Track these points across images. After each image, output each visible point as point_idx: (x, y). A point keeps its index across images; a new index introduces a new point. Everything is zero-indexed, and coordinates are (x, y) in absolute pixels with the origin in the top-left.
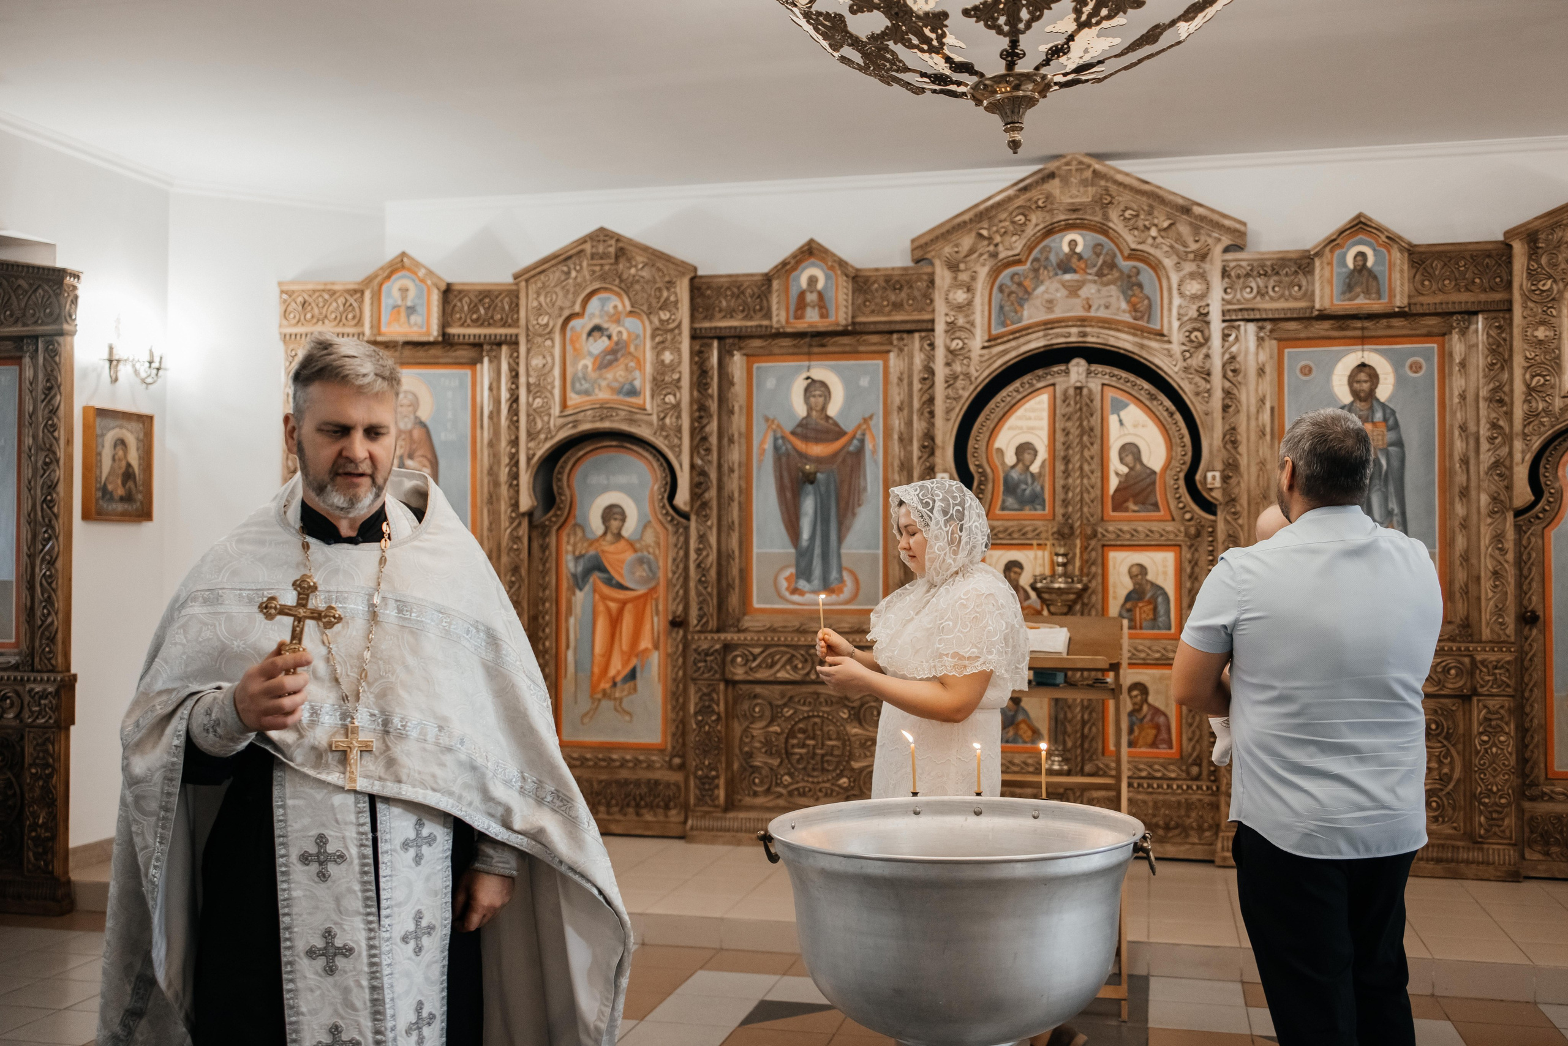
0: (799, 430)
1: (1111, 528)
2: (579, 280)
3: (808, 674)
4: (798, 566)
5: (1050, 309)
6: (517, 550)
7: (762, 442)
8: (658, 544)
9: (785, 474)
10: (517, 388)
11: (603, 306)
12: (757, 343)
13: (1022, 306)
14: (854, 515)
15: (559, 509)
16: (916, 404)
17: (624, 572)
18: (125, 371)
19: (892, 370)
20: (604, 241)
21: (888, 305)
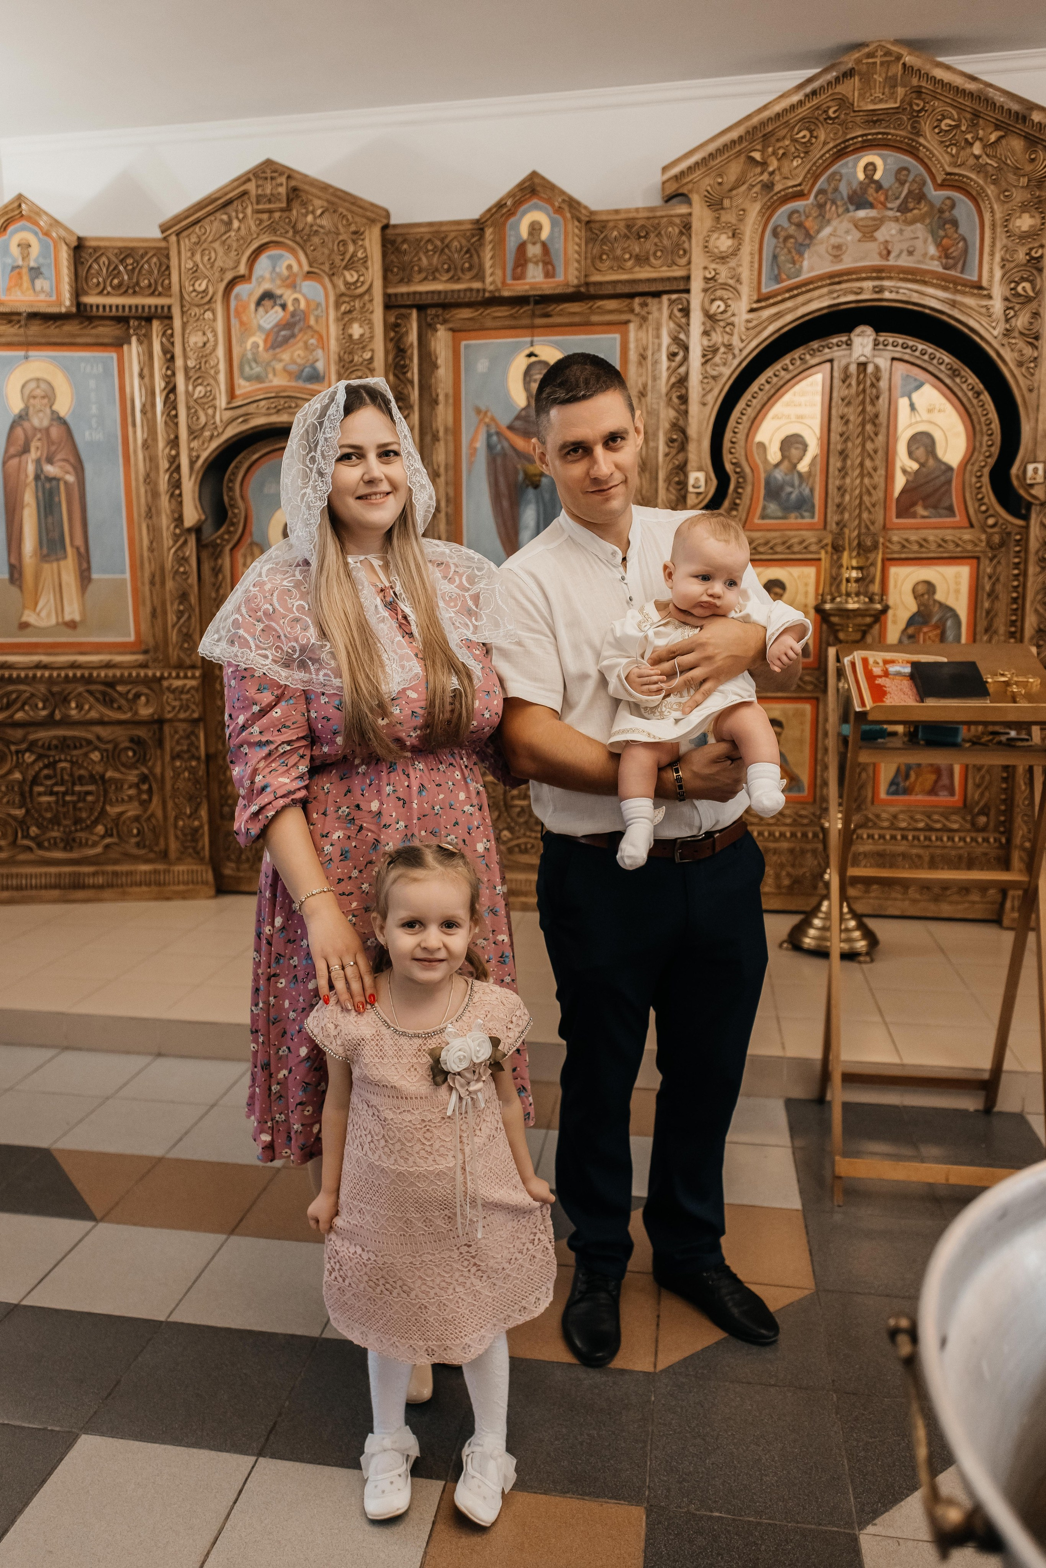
0: (517, 424)
1: (895, 539)
2: (243, 232)
5: (837, 258)
6: (185, 573)
7: (473, 440)
9: (501, 479)
10: (174, 374)
11: (274, 268)
12: (466, 313)
13: (801, 254)
15: (233, 524)
16: (663, 387)
19: (632, 346)
20: (272, 178)
21: (630, 259)
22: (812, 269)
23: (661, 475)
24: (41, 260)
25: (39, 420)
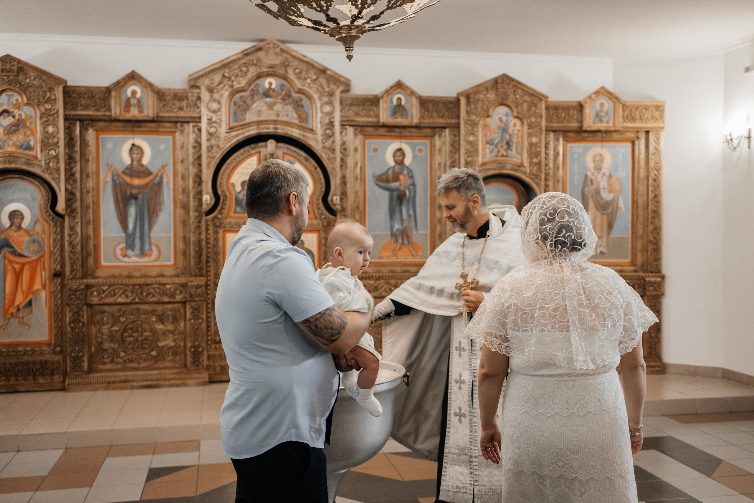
0: (127, 171)
3: (134, 299)
4: (127, 242)
5: (259, 115)
7: (106, 177)
9: (119, 195)
11: (9, 100)
13: (245, 112)
14: (157, 216)
16: (191, 159)
19: (177, 142)
20: (10, 62)
21: (175, 108)
23: (191, 195)
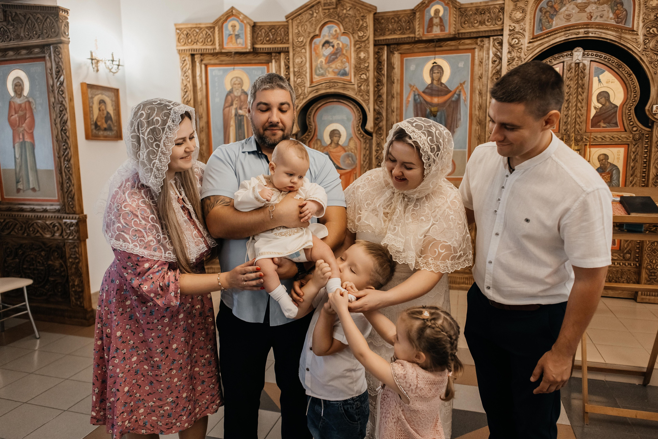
0: (427, 91)
1: (591, 136)
2: (318, 18)
7: (408, 97)
8: (356, 148)
10: (289, 74)
11: (330, 31)
12: (406, 47)
13: (552, 19)
16: (490, 75)
17: (340, 161)
18: (101, 66)
19: (476, 58)
21: (477, 23)
22: (557, 25)
24: (240, 32)
25: (237, 93)
